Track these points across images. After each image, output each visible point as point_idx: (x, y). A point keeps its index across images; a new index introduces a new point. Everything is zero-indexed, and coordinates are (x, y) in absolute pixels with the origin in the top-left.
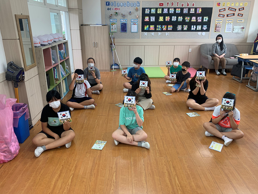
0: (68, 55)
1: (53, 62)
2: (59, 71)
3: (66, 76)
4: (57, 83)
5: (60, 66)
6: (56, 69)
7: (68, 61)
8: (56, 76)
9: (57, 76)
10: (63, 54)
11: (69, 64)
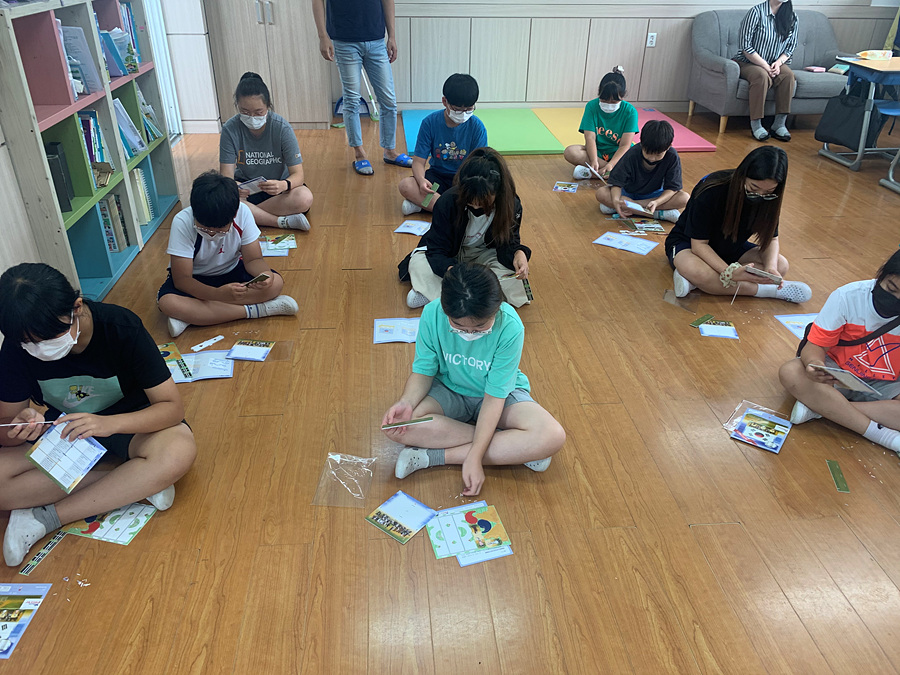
0: (147, 54)
1: (77, 86)
2: (109, 129)
3: (145, 151)
4: (103, 186)
5: (115, 105)
6: (95, 117)
7: (148, 80)
8: (97, 155)
9: (106, 151)
10: (120, 49)
11: (154, 98)
